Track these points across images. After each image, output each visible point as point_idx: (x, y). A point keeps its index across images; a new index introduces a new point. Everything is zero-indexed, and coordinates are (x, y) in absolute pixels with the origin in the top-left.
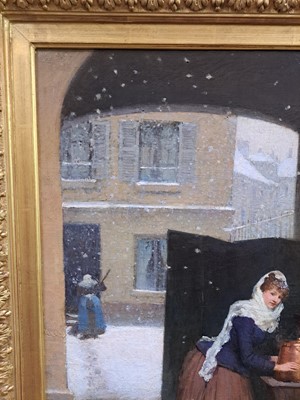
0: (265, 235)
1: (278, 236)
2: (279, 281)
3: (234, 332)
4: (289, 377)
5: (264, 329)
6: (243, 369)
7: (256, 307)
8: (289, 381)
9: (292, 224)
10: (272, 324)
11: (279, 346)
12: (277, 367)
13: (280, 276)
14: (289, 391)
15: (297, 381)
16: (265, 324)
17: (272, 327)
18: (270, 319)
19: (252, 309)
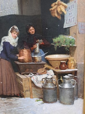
0: (10, 14)
1: (14, 14)
2: (16, 29)
3: (4, 47)
4: (23, 61)
5: (13, 45)
6: (8, 59)
7: (10, 38)
8: (23, 62)
9: (18, 9)
10: (16, 44)
11: (19, 51)
13: (16, 27)
14: (23, 65)
15: (25, 62)
16: (13, 44)
17: (16, 45)
18: (15, 42)
19: (9, 39)
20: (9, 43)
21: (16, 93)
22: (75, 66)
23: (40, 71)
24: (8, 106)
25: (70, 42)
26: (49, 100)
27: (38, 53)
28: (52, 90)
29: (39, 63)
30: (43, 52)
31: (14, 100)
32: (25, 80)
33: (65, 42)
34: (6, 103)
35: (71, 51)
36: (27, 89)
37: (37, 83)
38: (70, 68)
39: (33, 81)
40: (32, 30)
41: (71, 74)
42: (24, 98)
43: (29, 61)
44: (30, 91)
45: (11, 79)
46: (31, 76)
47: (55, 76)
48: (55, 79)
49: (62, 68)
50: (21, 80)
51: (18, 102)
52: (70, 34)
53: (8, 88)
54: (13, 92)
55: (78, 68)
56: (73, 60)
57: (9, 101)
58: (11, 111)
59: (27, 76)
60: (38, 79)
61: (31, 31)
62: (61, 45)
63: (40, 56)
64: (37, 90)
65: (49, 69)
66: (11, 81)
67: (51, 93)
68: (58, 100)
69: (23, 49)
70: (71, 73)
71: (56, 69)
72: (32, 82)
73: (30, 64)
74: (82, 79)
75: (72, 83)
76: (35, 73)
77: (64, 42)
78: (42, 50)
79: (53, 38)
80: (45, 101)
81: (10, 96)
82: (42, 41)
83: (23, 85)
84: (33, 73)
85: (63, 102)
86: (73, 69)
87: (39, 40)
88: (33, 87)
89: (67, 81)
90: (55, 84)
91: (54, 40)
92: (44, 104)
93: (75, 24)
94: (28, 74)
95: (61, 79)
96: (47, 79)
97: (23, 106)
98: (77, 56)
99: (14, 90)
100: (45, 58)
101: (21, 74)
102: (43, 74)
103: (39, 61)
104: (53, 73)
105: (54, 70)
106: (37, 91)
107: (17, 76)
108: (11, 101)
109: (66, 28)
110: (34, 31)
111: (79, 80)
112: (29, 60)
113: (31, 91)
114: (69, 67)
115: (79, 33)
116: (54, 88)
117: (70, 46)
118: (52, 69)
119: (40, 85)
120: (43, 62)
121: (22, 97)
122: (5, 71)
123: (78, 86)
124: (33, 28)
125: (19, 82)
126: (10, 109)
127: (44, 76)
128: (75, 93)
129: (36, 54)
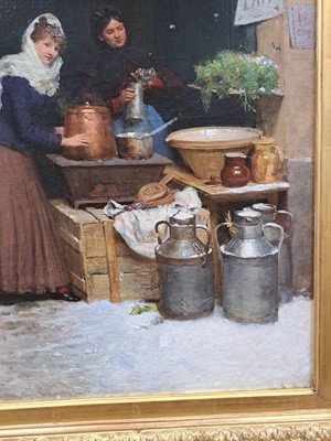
2: (53, 27)
4: (80, 153)
5: (42, 91)
7: (28, 63)
8: (82, 159)
10: (52, 85)
11: (65, 114)
12: (66, 142)
13: (53, 20)
14: (82, 171)
15: (90, 159)
16: (43, 85)
17: (52, 89)
18: (48, 78)
19: (24, 66)
20: (25, 81)
21: (53, 281)
22: (281, 171)
23: (147, 192)
24: (22, 337)
25: (261, 81)
26: (184, 308)
27: (141, 120)
28: (195, 268)
29: (143, 162)
30: (160, 118)
31: (46, 314)
32: (90, 232)
33: (241, 79)
34: (11, 326)
35: (264, 115)
36: (96, 264)
37: (138, 240)
38: (262, 180)
39: (121, 232)
40: (115, 31)
41: (264, 201)
42: (87, 302)
43: (106, 153)
44: (108, 273)
45: (32, 226)
46: (113, 212)
47: (207, 213)
48: (205, 225)
49: (230, 180)
50: (75, 229)
51: (60, 321)
52: (260, 48)
53: (20, 264)
54: (41, 281)
55: (289, 178)
56: (273, 150)
57: (25, 316)
58: (34, 357)
59: (97, 212)
60: (141, 225)
61: (111, 36)
62: (227, 89)
63: (147, 135)
64: (136, 267)
65: (180, 186)
66: (33, 233)
67: (189, 279)
68: (217, 308)
69: (82, 104)
70: (263, 198)
71: (207, 184)
72: (119, 238)
73: (108, 167)
74: (305, 221)
75: (269, 235)
76: (130, 199)
77: (237, 80)
78: (155, 111)
79: (198, 64)
80: (168, 312)
81: (29, 298)
82: (154, 73)
83: (82, 249)
84: (122, 200)
85: (238, 315)
86: (271, 182)
87: (141, 72)
88: (121, 259)
89: (249, 230)
90: (205, 241)
91: (199, 69)
92: (163, 325)
93: (276, 13)
94: (102, 206)
95: (229, 224)
96: (176, 225)
97: (81, 336)
98: (285, 133)
99: (45, 269)
100: (167, 140)
101: (72, 205)
102: (160, 207)
103: (145, 152)
104: (196, 202)
105: (202, 188)
106: (135, 271)
107: (58, 216)
108: (32, 315)
109: (242, 26)
110: (122, 33)
111: (296, 227)
112: (105, 149)
113: (112, 274)
114: (258, 175)
115: (291, 46)
116: (201, 258)
117: (260, 96)
118: (193, 184)
119: (148, 249)
120: (158, 158)
121: (76, 299)
122: (11, 192)
123: (293, 250)
124: (119, 24)
125: (67, 240)
126: (28, 350)
127: (165, 212)
128: (282, 277)
129: (130, 124)
